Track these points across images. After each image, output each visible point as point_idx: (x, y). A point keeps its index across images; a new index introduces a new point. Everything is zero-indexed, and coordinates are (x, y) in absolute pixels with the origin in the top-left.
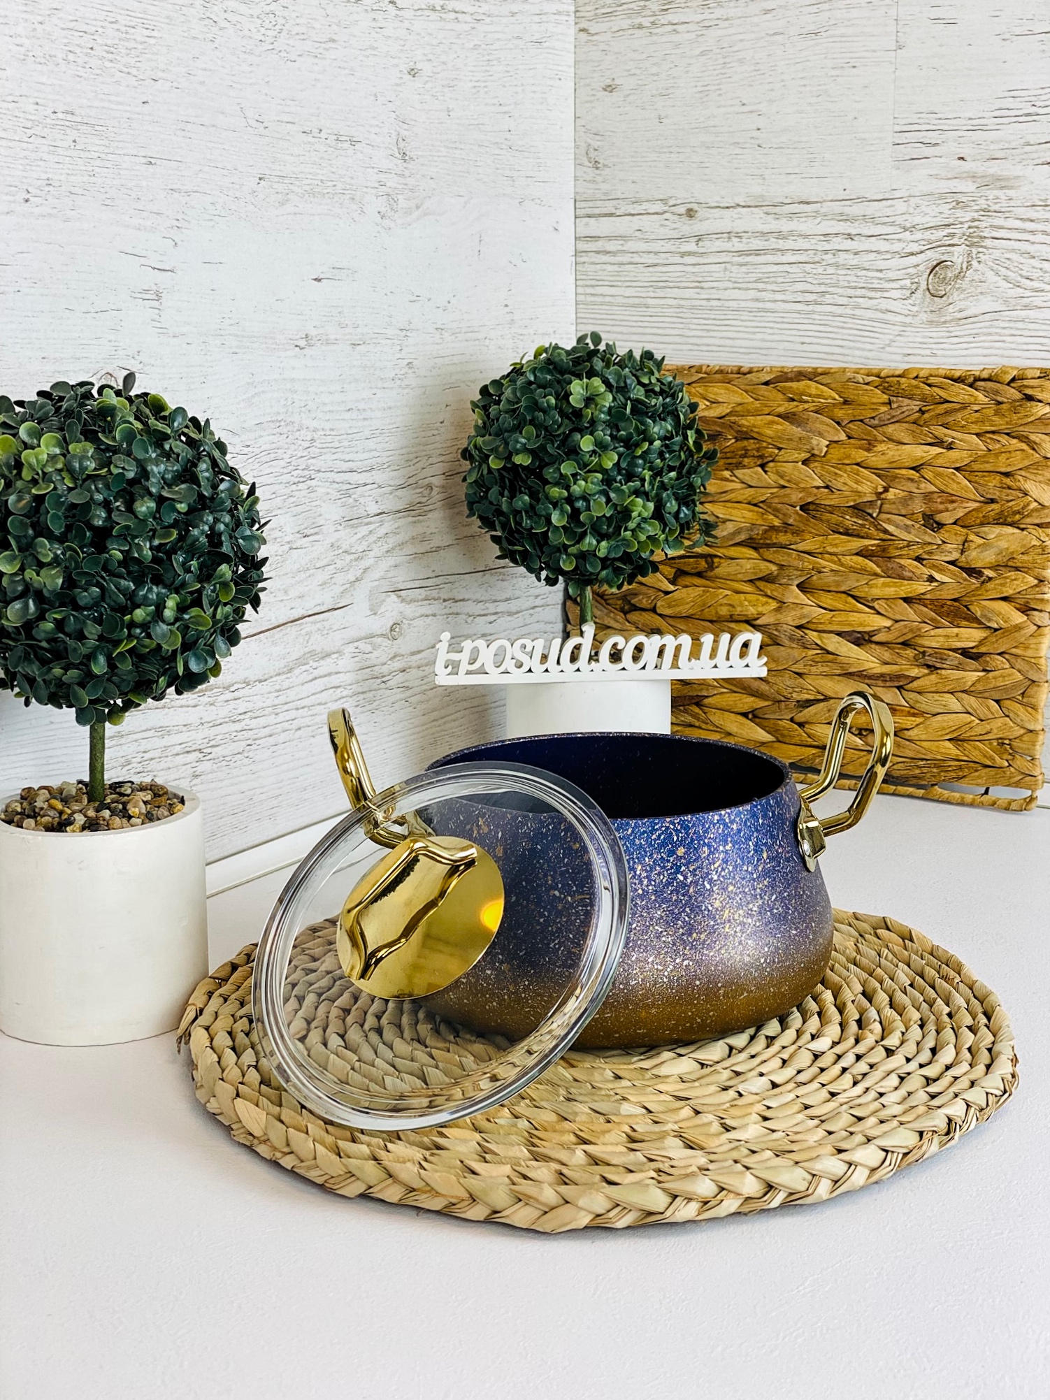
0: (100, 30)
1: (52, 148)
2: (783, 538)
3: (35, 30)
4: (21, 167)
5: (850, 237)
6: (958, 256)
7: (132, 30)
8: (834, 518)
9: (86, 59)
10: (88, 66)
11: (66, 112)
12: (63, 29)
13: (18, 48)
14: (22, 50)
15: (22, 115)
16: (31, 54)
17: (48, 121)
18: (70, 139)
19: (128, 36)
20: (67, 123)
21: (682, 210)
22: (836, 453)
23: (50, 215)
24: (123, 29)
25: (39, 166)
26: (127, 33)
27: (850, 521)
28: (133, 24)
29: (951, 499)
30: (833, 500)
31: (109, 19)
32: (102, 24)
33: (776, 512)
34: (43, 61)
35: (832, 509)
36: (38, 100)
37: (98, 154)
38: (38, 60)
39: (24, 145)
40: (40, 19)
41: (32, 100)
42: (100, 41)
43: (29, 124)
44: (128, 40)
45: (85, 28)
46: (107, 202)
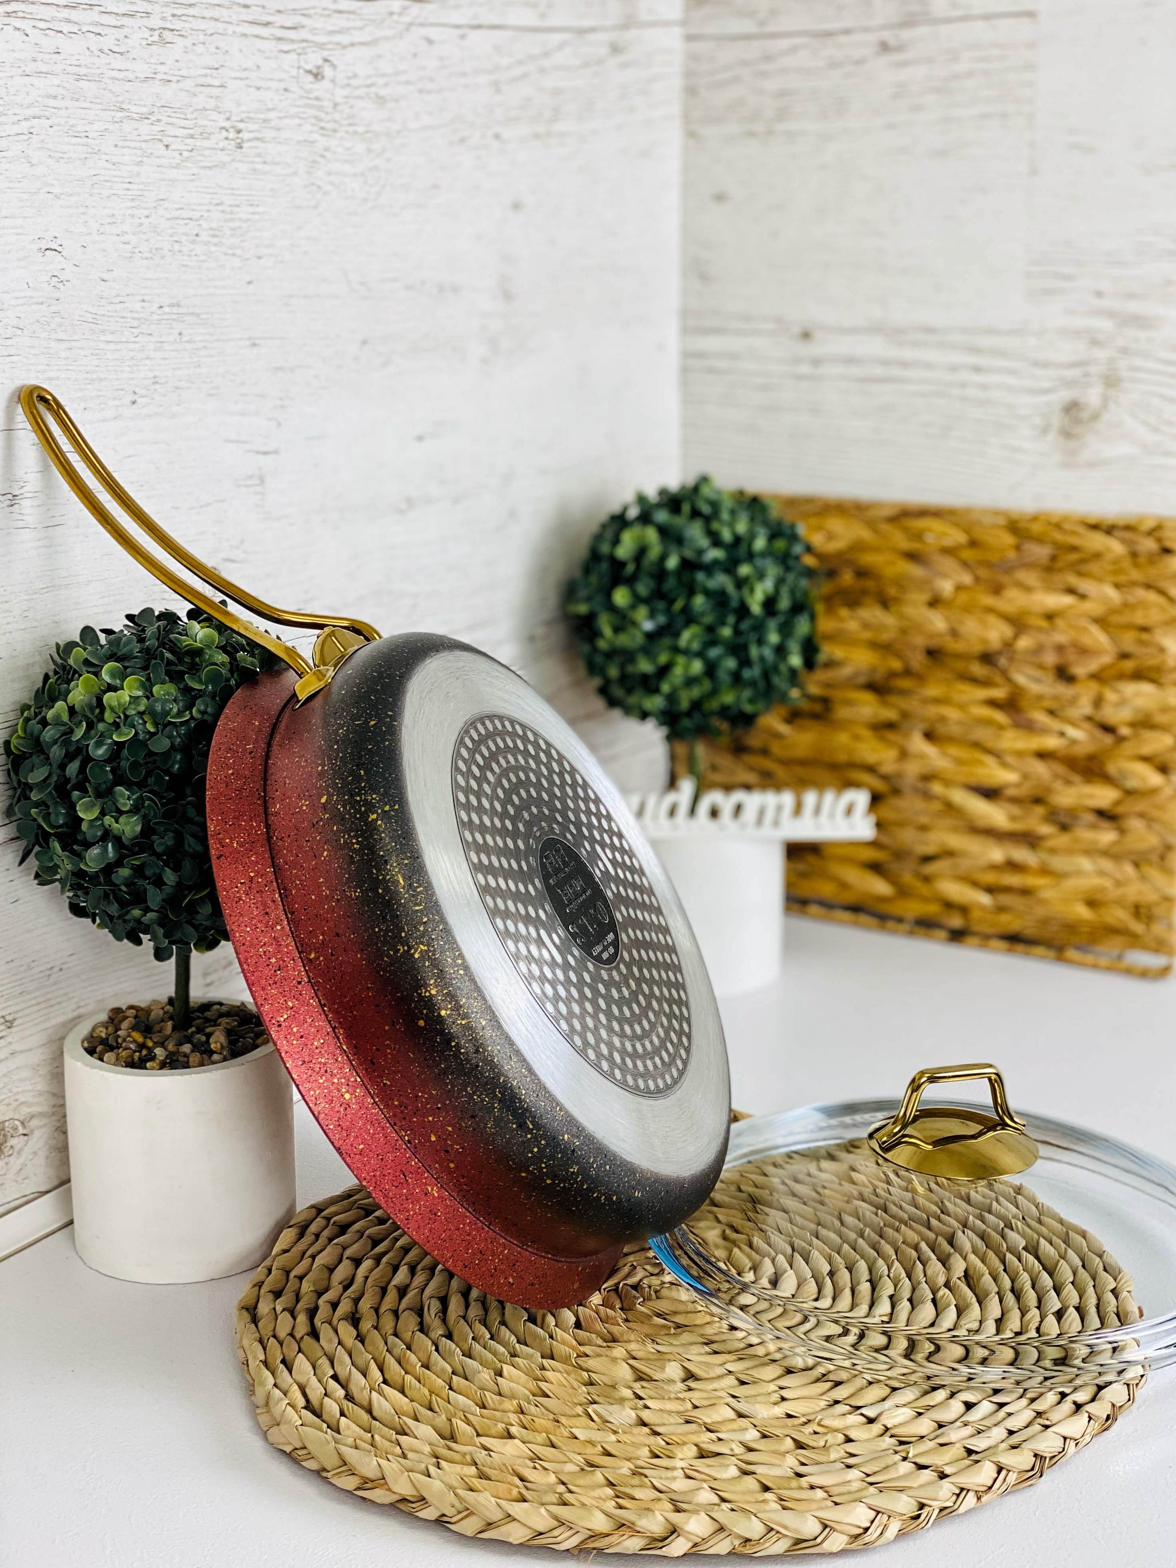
0: (206, 215)
1: (158, 345)
2: (904, 683)
3: (141, 225)
4: (128, 369)
5: (977, 369)
6: (1093, 396)
7: (236, 210)
8: (960, 665)
9: (192, 247)
10: (193, 253)
11: (172, 305)
12: (169, 219)
13: (126, 246)
14: (129, 247)
15: (129, 315)
16: (137, 250)
17: (155, 317)
18: (176, 332)
19: (233, 216)
20: (174, 317)
21: (796, 330)
22: (963, 598)
23: (157, 414)
24: (228, 209)
25: (146, 365)
26: (231, 213)
27: (977, 669)
28: (237, 203)
29: (1084, 651)
30: (959, 647)
31: (215, 202)
32: (206, 207)
33: (898, 655)
34: (149, 255)
35: (958, 656)
36: (146, 298)
37: (202, 344)
38: (144, 256)
39: (131, 346)
40: (146, 212)
41: (140, 298)
42: (205, 225)
43: (136, 323)
44: (232, 220)
45: (191, 214)
46: (213, 392)
